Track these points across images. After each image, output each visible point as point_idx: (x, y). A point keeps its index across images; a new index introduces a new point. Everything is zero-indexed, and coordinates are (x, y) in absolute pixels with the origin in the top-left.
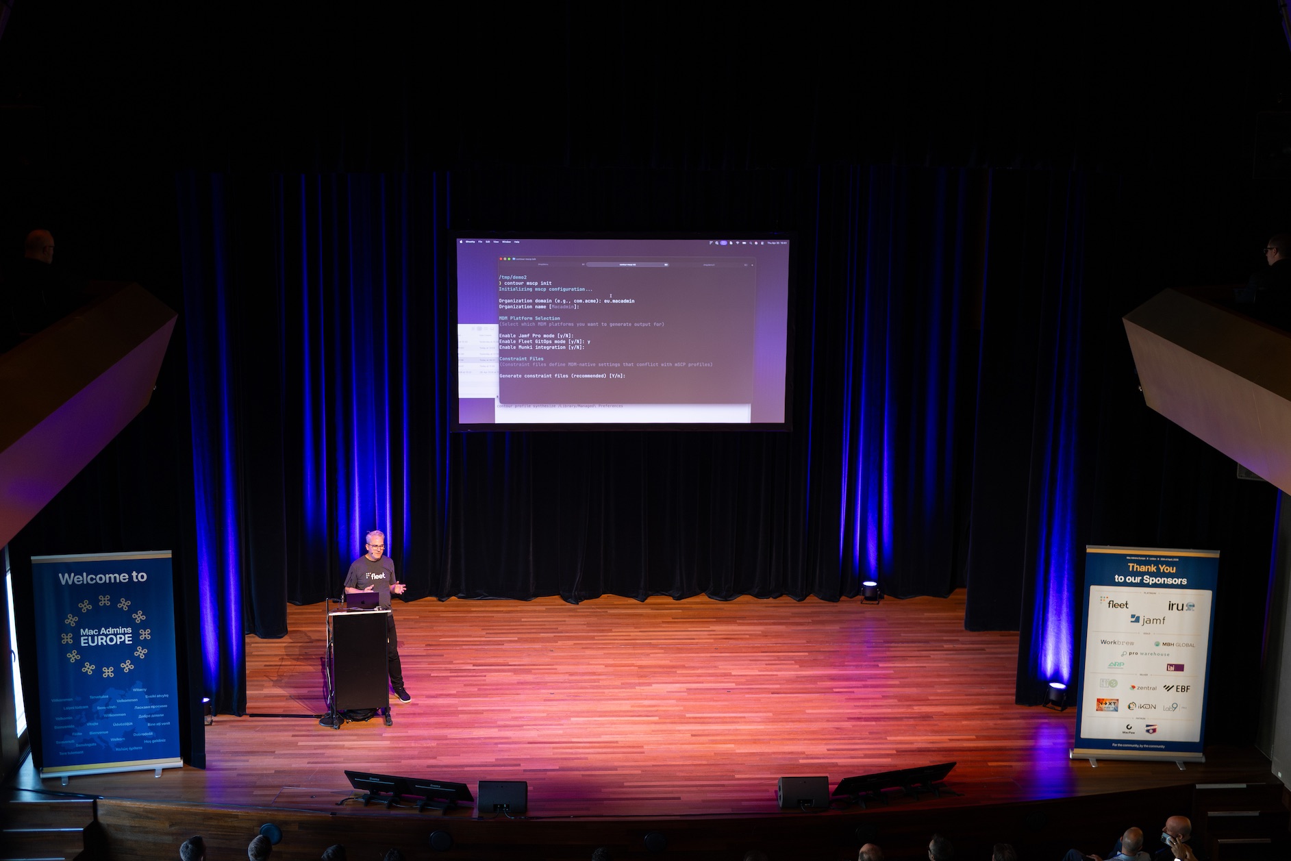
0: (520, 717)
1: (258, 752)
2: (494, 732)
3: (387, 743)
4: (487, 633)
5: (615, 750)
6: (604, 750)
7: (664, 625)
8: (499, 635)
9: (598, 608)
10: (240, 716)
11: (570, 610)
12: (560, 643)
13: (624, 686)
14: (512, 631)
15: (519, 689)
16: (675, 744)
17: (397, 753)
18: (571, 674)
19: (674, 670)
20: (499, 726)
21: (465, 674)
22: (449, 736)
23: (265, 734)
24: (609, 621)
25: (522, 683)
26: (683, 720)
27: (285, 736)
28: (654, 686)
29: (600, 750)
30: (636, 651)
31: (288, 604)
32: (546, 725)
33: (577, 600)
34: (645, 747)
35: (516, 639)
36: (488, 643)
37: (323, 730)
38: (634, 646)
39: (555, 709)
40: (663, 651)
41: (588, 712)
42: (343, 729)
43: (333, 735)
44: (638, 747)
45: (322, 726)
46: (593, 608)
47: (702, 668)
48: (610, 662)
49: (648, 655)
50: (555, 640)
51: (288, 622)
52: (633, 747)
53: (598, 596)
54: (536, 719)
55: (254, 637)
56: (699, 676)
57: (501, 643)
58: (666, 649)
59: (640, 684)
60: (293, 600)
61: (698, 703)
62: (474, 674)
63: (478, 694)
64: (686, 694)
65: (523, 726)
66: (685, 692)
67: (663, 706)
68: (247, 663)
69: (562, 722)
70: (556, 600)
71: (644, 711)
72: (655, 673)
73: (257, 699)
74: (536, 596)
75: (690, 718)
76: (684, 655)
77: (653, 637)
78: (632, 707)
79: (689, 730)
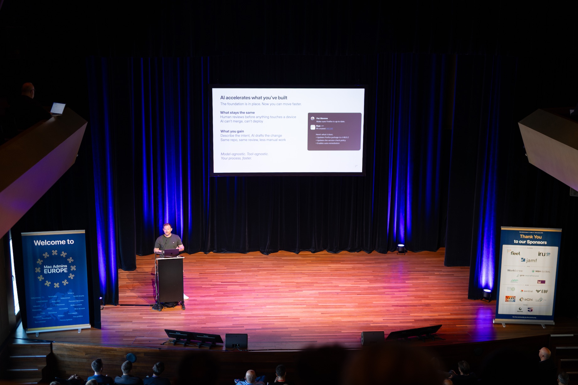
0: (243, 306)
1: (125, 321)
2: (231, 312)
3: (183, 317)
4: (227, 268)
5: (287, 320)
6: (282, 320)
7: (308, 264)
8: (232, 269)
9: (278, 257)
10: (116, 305)
11: (265, 258)
12: (260, 272)
13: (290, 291)
14: (238, 267)
15: (242, 293)
16: (314, 317)
17: (188, 322)
18: (266, 286)
19: (312, 284)
20: (234, 310)
21: (218, 286)
22: (211, 314)
23: (128, 313)
24: (283, 262)
25: (243, 290)
26: (317, 307)
27: (137, 314)
28: (304, 291)
29: (280, 320)
30: (295, 276)
31: (136, 255)
32: (255, 309)
33: (268, 253)
34: (301, 319)
35: (241, 271)
36: (228, 272)
37: (154, 312)
38: (294, 274)
39: (259, 302)
40: (307, 276)
41: (274, 303)
42: (163, 311)
43: (158, 314)
44: (297, 319)
45: (153, 310)
46: (275, 257)
47: (325, 283)
48: (284, 281)
49: (301, 277)
50: (258, 271)
51: (136, 263)
52: (295, 319)
53: (277, 252)
54: (250, 306)
55: (121, 270)
56: (324, 287)
57: (234, 272)
58: (309, 275)
59: (297, 291)
60: (138, 253)
61: (324, 299)
62: (222, 286)
63: (224, 295)
64: (318, 295)
65: (244, 309)
67: (308, 300)
68: (119, 282)
69: (262, 308)
70: (258, 253)
71: (299, 303)
72: (304, 285)
73: (123, 297)
74: (249, 251)
75: (320, 306)
76: (317, 278)
77: (302, 270)
78: (294, 301)
79: (320, 311)
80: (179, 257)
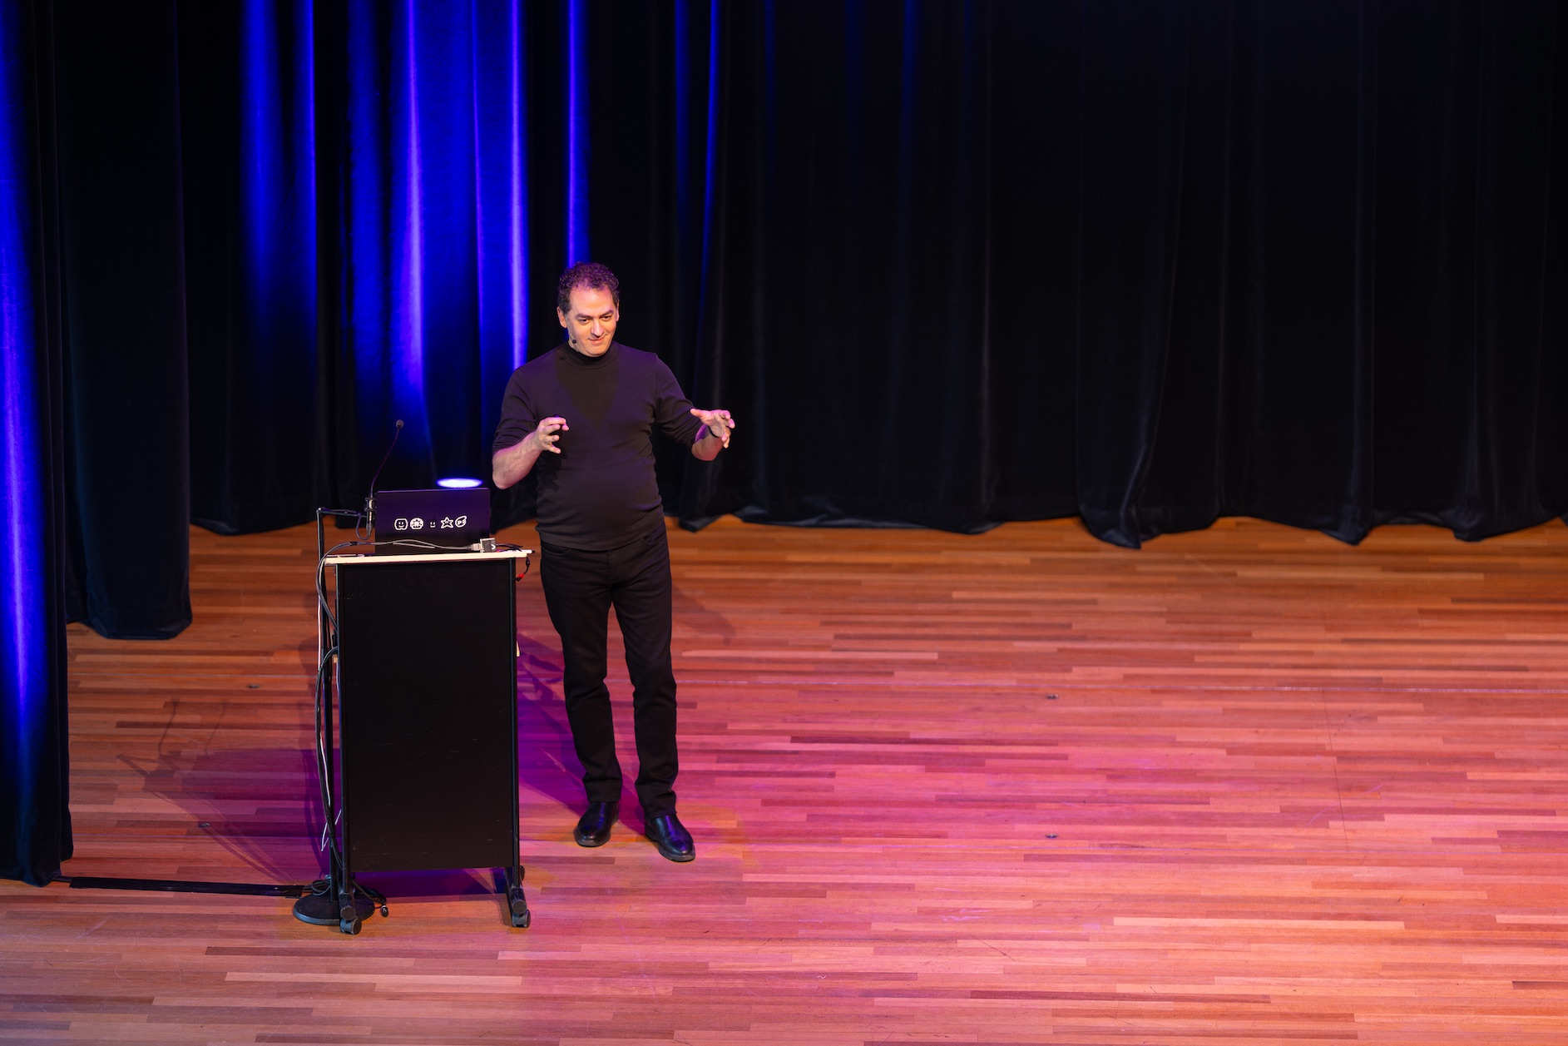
0: (947, 912)
1: (98, 999)
2: (859, 957)
3: (512, 983)
4: (837, 637)
5: (1261, 1025)
6: (1224, 1025)
7: (1426, 622)
8: (876, 644)
9: (1208, 562)
10: (41, 883)
11: (1112, 567)
12: (1077, 673)
13: (1290, 817)
14: (919, 631)
15: (941, 820)
16: (1461, 1010)
17: (545, 1014)
18: (1114, 775)
19: (1457, 769)
20: (876, 939)
21: (766, 767)
22: (714, 966)
23: (120, 943)
24: (1241, 604)
25: (952, 801)
26: (1487, 934)
27: (185, 952)
28: (1391, 819)
29: (1210, 1024)
30: (1330, 706)
31: (192, 529)
32: (1032, 938)
33: (1136, 534)
34: (1361, 1018)
35: (934, 656)
36: (842, 668)
37: (301, 936)
38: (1326, 688)
39: (1059, 886)
40: (1419, 706)
41: (1170, 899)
42: (371, 936)
43: (338, 953)
44: (1335, 1017)
45: (303, 923)
46: (1188, 562)
47: (1550, 763)
48: (1246, 737)
49: (1371, 717)
50: (1063, 661)
51: (192, 585)
52: (1321, 1017)
53: (1204, 523)
54: (998, 917)
55: (82, 633)
56: (1541, 790)
57: (884, 669)
58: (1433, 699)
59: (1343, 814)
60: (208, 517)
61: (1536, 880)
62: (796, 768)
63: (808, 833)
64: (1497, 848)
65: (954, 938)
66: (1494, 841)
67: (1419, 886)
68: (71, 717)
69: (1082, 930)
70: (1068, 534)
71: (1358, 901)
72: (1393, 777)
73: (98, 828)
74: (1001, 516)
75: (1509, 927)
76: (1489, 721)
77: (1386, 661)
78: (1316, 885)
79: (1506, 967)
80: (488, 549)
